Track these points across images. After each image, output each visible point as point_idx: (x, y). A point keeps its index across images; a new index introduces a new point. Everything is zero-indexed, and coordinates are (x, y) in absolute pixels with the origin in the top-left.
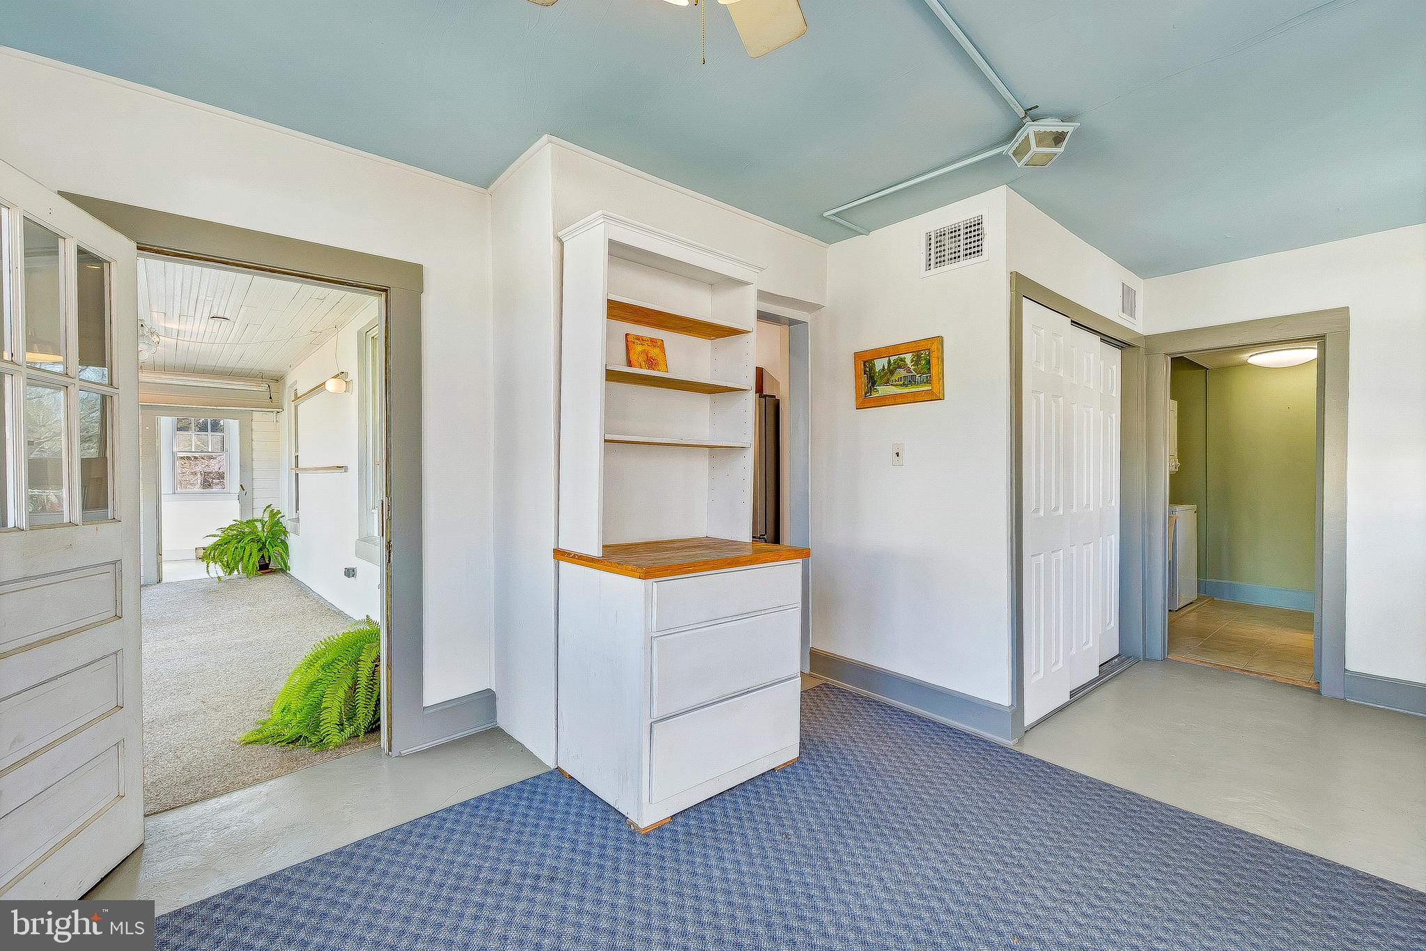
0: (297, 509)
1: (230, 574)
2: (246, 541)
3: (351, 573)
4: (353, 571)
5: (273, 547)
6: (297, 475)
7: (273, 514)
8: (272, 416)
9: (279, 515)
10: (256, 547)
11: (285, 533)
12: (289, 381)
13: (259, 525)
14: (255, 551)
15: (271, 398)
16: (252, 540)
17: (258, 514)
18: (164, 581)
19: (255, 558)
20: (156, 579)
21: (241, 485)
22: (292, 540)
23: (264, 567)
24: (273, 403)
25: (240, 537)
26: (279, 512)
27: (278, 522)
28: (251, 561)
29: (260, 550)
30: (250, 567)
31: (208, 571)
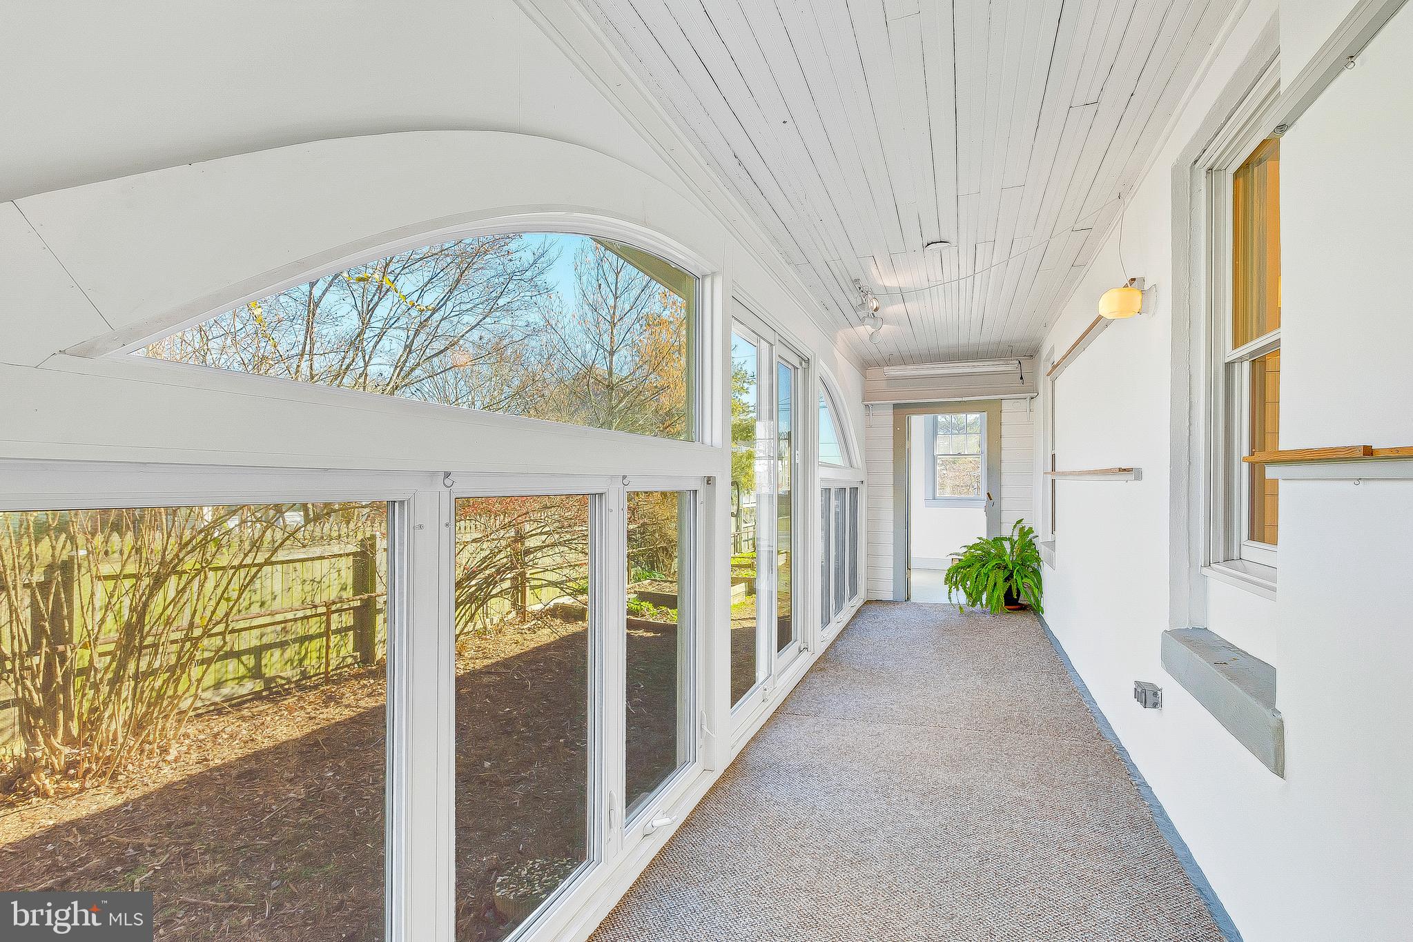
0: (1053, 529)
1: (973, 605)
2: (990, 567)
3: (1150, 699)
4: (1155, 694)
5: (1022, 579)
6: (1053, 481)
7: (1025, 533)
8: (1025, 404)
9: (1031, 536)
10: (1001, 575)
11: (1038, 560)
12: (1045, 352)
13: (1007, 545)
14: (1000, 581)
15: (1021, 378)
16: (998, 566)
17: (1007, 531)
18: (913, 599)
19: (1000, 592)
20: (903, 596)
21: (988, 494)
22: (1046, 571)
23: (1012, 602)
24: (1025, 385)
25: (983, 560)
26: (1031, 530)
27: (1031, 543)
28: (996, 594)
29: (1007, 579)
30: (994, 601)
31: (950, 598)
